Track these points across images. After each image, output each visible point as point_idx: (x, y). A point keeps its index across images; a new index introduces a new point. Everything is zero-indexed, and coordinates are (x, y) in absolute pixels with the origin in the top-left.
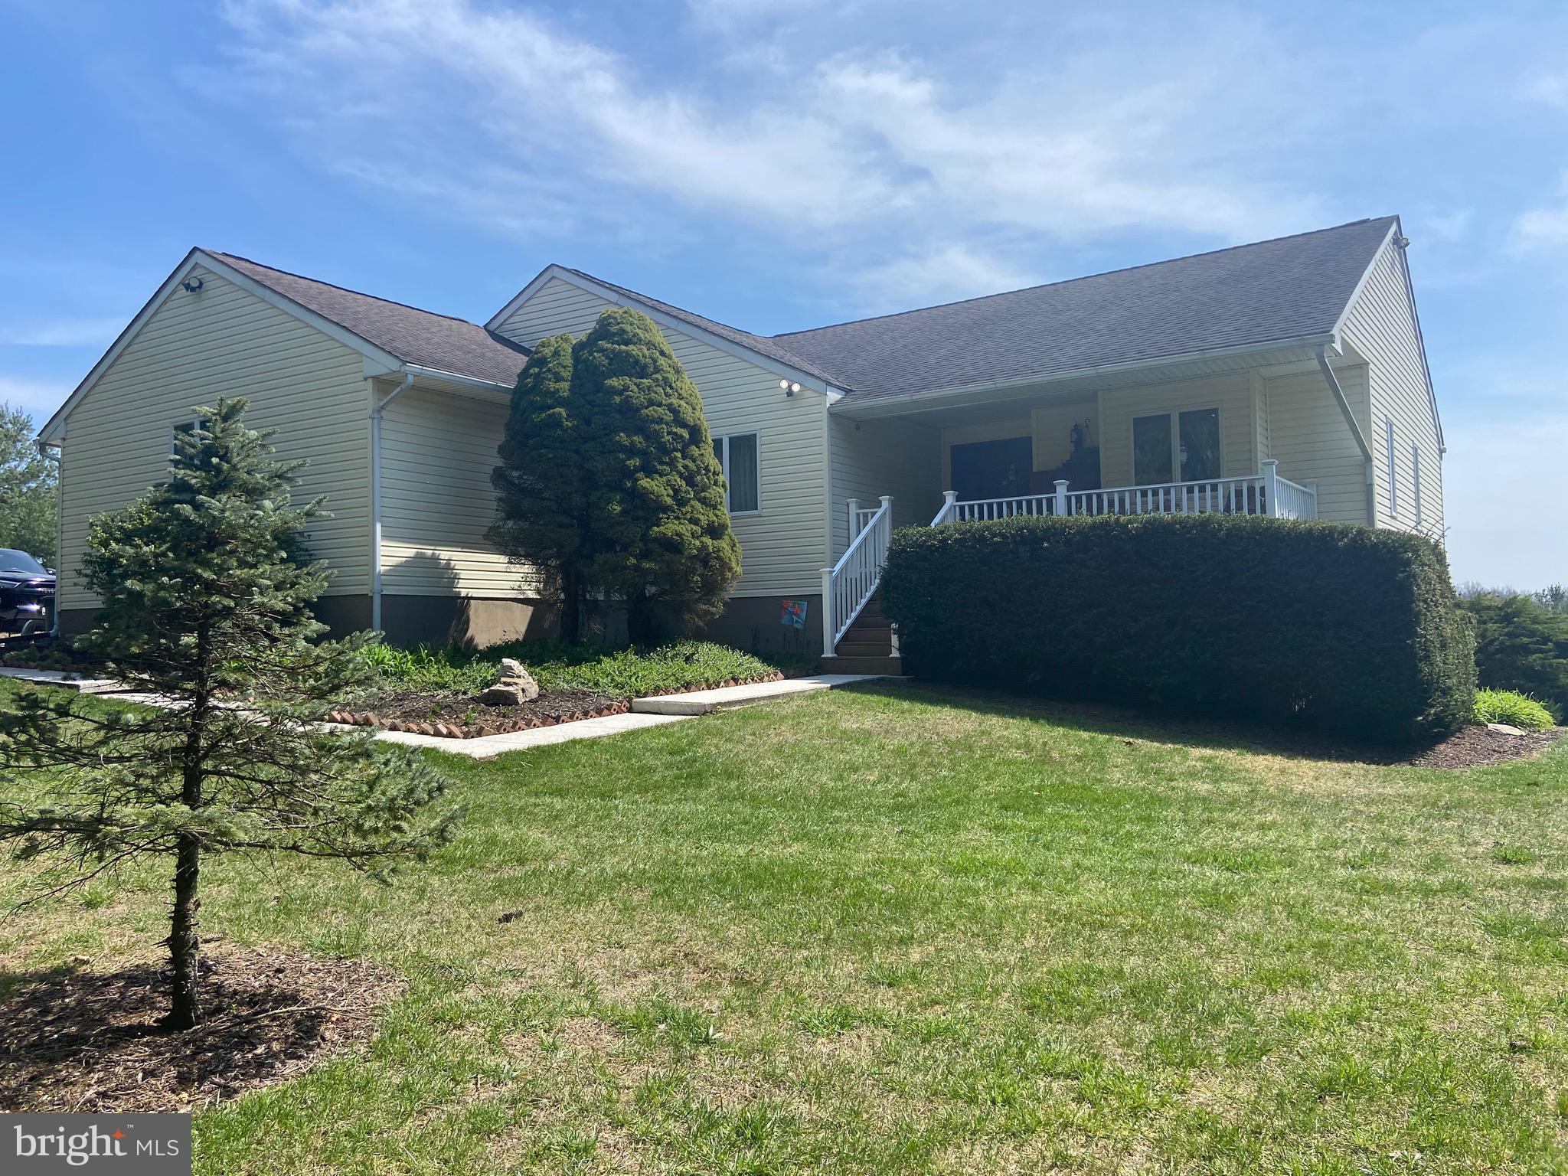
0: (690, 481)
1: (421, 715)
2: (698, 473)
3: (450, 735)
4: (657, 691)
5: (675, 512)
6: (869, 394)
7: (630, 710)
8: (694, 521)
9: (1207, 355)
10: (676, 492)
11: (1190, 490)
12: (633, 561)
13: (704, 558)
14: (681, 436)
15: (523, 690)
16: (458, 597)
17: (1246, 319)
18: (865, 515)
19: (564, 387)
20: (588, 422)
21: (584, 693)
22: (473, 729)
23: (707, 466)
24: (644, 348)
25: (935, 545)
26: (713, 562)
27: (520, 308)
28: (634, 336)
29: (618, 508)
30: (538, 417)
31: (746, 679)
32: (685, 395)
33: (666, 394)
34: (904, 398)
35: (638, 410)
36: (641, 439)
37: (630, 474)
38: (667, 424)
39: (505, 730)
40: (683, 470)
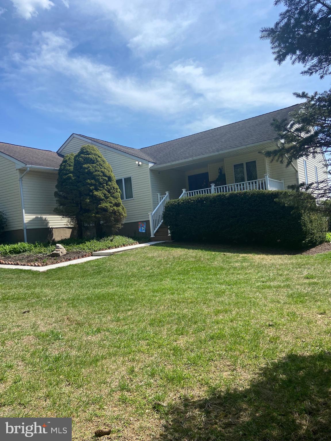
0: (109, 191)
1: (32, 261)
2: (111, 189)
3: (38, 266)
4: (100, 250)
5: (105, 200)
6: (161, 164)
7: (92, 256)
8: (111, 203)
9: (247, 147)
10: (105, 195)
11: (249, 184)
12: (94, 215)
13: (114, 212)
14: (105, 179)
15: (61, 252)
16: (49, 228)
17: (259, 135)
18: (162, 197)
19: (72, 168)
20: (79, 177)
21: (80, 252)
22: (45, 264)
23: (114, 187)
24: (94, 156)
25: (176, 204)
26: (117, 213)
27: (66, 146)
28: (90, 152)
29: (88, 200)
30: (64, 177)
31: (127, 245)
32: (106, 168)
33: (100, 168)
34: (169, 164)
35: (92, 173)
36: (94, 181)
37: (91, 191)
38: (101, 176)
39: (54, 263)
40: (106, 189)
